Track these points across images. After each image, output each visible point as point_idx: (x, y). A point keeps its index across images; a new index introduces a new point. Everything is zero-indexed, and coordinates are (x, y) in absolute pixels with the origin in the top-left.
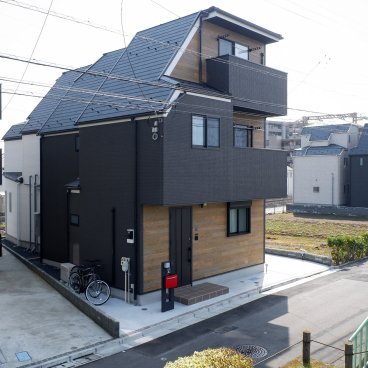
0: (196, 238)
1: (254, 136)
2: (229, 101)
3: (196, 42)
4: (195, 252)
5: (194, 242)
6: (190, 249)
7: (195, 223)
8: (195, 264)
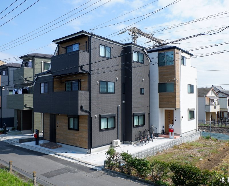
0: (58, 127)
1: (82, 84)
2: (51, 75)
3: (58, 53)
4: (57, 131)
5: (57, 128)
6: (55, 130)
7: (57, 121)
8: (57, 136)
